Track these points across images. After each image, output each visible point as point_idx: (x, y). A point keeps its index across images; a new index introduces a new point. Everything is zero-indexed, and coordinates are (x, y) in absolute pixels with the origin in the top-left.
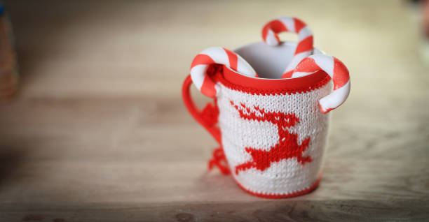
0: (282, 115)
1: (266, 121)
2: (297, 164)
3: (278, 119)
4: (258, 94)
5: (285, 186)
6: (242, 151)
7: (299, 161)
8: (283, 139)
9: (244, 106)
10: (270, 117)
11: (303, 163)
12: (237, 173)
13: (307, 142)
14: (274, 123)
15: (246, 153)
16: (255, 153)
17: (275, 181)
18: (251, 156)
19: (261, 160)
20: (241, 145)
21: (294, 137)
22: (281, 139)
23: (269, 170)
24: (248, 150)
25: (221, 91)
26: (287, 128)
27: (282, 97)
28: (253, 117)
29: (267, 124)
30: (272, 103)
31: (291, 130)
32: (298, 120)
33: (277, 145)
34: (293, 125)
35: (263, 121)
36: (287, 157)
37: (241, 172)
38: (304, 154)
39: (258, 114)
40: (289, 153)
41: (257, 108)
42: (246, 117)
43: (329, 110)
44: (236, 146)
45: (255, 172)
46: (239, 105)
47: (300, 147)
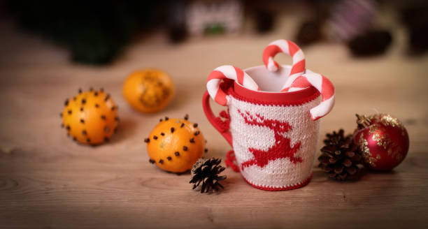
0: (278, 123)
1: (265, 126)
2: (290, 162)
3: (275, 125)
4: (259, 105)
5: (280, 181)
6: (246, 151)
7: (291, 160)
8: (279, 142)
9: (248, 114)
10: (268, 123)
11: (295, 163)
12: (243, 169)
13: (298, 146)
14: (271, 128)
15: (249, 153)
16: (256, 153)
17: (272, 176)
18: (253, 155)
19: (261, 158)
20: (246, 146)
21: (288, 141)
22: (277, 141)
23: (267, 166)
24: (251, 150)
25: (231, 101)
26: (282, 133)
27: (279, 108)
28: (255, 123)
29: (266, 129)
30: (271, 112)
31: (285, 135)
32: (291, 128)
33: (273, 147)
34: (287, 131)
35: (263, 126)
36: (281, 157)
37: (246, 169)
38: (295, 155)
39: (259, 120)
40: (283, 154)
41: (258, 116)
42: (249, 123)
43: (318, 118)
44: (242, 146)
45: (256, 169)
46: (245, 113)
47: (293, 149)
